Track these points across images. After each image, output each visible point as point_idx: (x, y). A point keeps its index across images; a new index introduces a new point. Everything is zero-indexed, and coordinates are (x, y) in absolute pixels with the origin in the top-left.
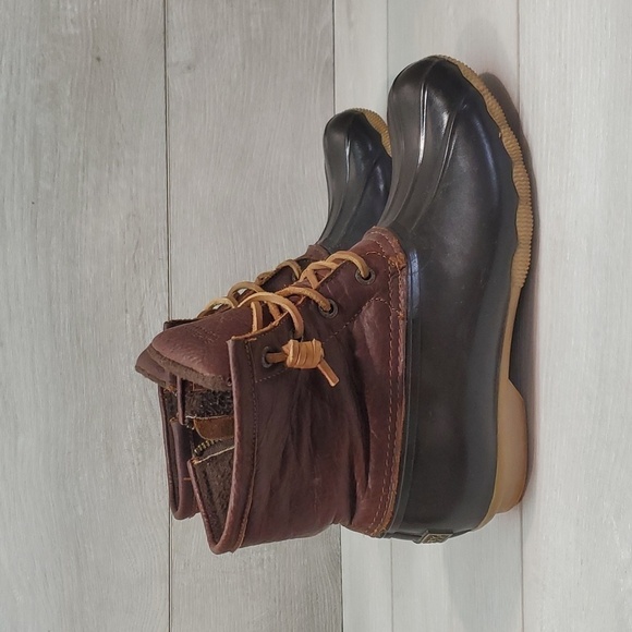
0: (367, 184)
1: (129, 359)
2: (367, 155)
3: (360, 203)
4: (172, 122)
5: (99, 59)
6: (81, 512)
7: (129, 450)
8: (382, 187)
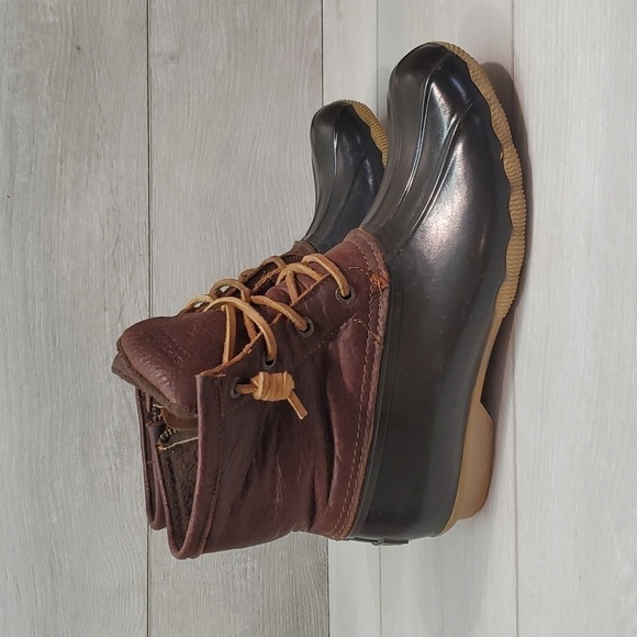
0: (355, 178)
1: (108, 359)
2: (355, 148)
3: (348, 198)
4: (155, 114)
5: (78, 49)
6: (55, 520)
7: (107, 455)
8: (370, 181)
